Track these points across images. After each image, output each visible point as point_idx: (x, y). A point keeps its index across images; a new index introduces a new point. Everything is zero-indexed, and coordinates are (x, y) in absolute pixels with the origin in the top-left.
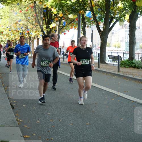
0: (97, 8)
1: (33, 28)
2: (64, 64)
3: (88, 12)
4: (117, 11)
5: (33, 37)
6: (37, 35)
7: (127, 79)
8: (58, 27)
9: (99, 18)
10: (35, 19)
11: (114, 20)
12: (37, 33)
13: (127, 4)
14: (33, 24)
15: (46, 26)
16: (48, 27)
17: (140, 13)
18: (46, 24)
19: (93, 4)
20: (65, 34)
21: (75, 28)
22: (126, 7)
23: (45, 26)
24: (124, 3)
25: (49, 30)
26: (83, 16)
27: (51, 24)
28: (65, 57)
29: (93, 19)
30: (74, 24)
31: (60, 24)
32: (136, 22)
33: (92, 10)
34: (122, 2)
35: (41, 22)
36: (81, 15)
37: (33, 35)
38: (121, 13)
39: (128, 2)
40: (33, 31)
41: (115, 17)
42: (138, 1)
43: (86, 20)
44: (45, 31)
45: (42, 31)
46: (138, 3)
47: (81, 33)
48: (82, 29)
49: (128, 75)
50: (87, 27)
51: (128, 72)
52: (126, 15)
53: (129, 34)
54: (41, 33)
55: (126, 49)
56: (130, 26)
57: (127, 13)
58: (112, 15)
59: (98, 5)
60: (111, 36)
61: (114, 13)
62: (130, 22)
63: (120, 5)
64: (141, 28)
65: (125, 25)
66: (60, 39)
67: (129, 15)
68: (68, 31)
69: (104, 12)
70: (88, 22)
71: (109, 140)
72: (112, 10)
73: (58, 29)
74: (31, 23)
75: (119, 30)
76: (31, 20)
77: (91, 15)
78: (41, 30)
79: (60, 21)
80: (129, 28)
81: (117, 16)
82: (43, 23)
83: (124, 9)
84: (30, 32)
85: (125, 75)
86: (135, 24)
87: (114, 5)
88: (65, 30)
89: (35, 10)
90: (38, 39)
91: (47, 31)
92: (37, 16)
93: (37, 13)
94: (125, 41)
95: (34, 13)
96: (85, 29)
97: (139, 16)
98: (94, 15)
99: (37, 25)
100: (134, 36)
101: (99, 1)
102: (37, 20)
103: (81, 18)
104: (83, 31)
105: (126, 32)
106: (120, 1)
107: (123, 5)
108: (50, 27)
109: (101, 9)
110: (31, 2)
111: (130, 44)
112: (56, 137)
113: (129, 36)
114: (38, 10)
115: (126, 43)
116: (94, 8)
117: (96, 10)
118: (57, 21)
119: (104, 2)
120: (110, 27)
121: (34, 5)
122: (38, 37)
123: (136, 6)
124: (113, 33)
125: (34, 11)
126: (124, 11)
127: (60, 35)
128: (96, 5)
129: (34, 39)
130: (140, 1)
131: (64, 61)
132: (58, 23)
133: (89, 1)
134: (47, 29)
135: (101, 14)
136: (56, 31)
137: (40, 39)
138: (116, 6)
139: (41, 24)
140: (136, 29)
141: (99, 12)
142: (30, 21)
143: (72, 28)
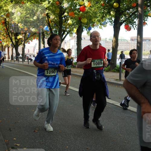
0: (53, 24)
1: (4, 39)
2: (29, 66)
3: (46, 27)
4: (68, 26)
5: (4, 46)
6: (8, 44)
7: (75, 77)
8: (24, 38)
9: (55, 31)
10: (6, 32)
11: (66, 33)
12: (7, 43)
13: (75, 21)
14: (4, 36)
15: (15, 38)
16: (16, 38)
17: (84, 28)
18: (14, 36)
19: (50, 21)
20: (29, 43)
21: (37, 39)
22: (74, 23)
23: (13, 38)
24: (72, 20)
25: (17, 40)
26: (42, 29)
27: (18, 35)
28: (29, 61)
29: (50, 32)
30: (36, 36)
31: (25, 36)
32: (81, 34)
33: (49, 25)
34: (71, 19)
35: (10, 34)
36: (41, 29)
37: (5, 44)
38: (71, 28)
39: (75, 19)
40: (4, 41)
41: (66, 31)
42: (83, 19)
43: (45, 33)
44: (14, 41)
45: (12, 41)
46: (83, 20)
47: (41, 43)
48: (42, 40)
49: (76, 74)
50: (46, 38)
51: (76, 71)
52: (74, 29)
53: (77, 43)
54: (11, 43)
55: (75, 54)
56: (77, 37)
57: (75, 28)
58: (64, 29)
59: (54, 22)
60: (64, 45)
61: (66, 28)
62: (77, 34)
63: (70, 22)
64: (86, 38)
65: (74, 36)
66: (26, 47)
67: (76, 29)
68: (32, 41)
69: (58, 27)
70: (46, 35)
71: (61, 121)
72: (64, 25)
73: (24, 40)
74: (2, 35)
75: (70, 40)
76: (3, 32)
77: (48, 29)
78: (10, 40)
79: (25, 33)
80: (77, 39)
81: (68, 30)
82: (12, 35)
83: (73, 24)
84: (2, 42)
85: (74, 73)
86: (81, 36)
87: (65, 22)
88: (30, 40)
89: (6, 26)
90: (8, 48)
91: (15, 41)
92: (8, 30)
93: (7, 28)
94: (74, 48)
95: (5, 28)
96: (44, 40)
97: (84, 30)
98: (51, 29)
99: (8, 37)
100: (81, 44)
101: (54, 19)
102: (7, 32)
103: (41, 31)
104: (43, 41)
105: (75, 41)
106: (70, 18)
107: (72, 21)
108: (18, 38)
109: (56, 24)
110: (2, 19)
111: (77, 51)
112: (21, 120)
113: (77, 45)
114: (8, 25)
115: (75, 50)
116: (51, 24)
117: (52, 26)
118: (23, 34)
119: (58, 19)
120: (63, 38)
121: (4, 21)
122: (8, 46)
123: (81, 22)
124: (65, 43)
125: (4, 26)
126: (73, 26)
127: (26, 44)
128: (52, 22)
129: (5, 47)
130: (84, 19)
131: (28, 63)
132: (24, 35)
133: (47, 19)
134: (15, 39)
135: (56, 29)
136: (22, 41)
137: (10, 47)
138: (67, 22)
139: (11, 36)
140: (82, 39)
141: (54, 27)
142: (2, 34)
143: (34, 39)
